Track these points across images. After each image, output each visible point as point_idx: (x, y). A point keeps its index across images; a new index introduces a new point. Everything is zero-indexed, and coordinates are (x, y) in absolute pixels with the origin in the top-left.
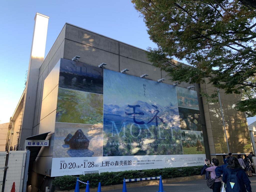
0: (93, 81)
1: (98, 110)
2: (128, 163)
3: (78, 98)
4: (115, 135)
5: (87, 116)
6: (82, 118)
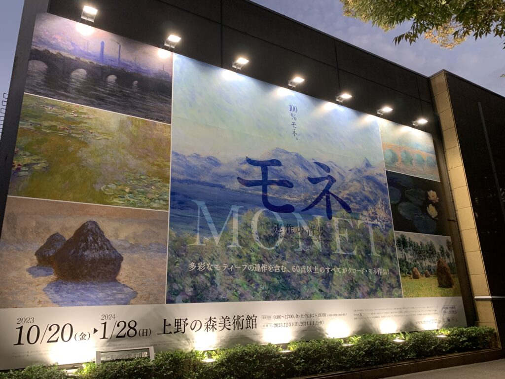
0: (138, 84)
1: (155, 168)
2: (245, 322)
3: (90, 128)
4: (207, 239)
5: (116, 183)
6: (102, 188)
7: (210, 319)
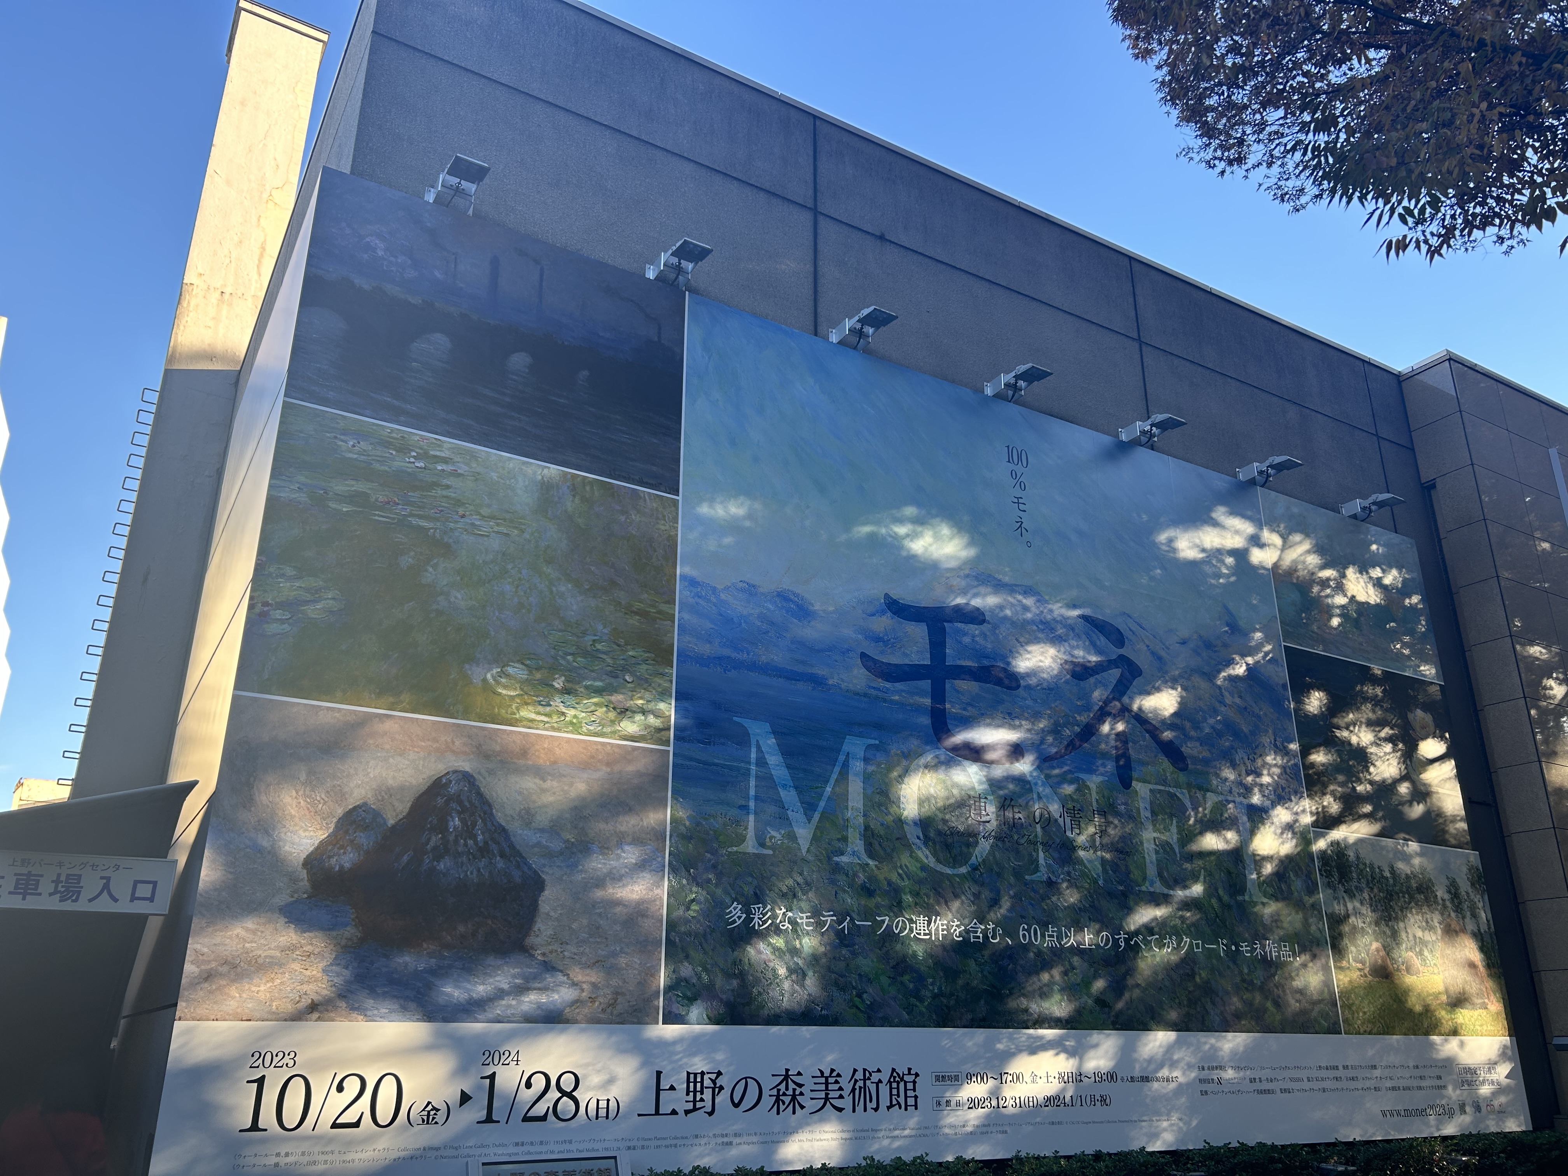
5: (528, 662)
6: (489, 676)
7: (787, 1077)
